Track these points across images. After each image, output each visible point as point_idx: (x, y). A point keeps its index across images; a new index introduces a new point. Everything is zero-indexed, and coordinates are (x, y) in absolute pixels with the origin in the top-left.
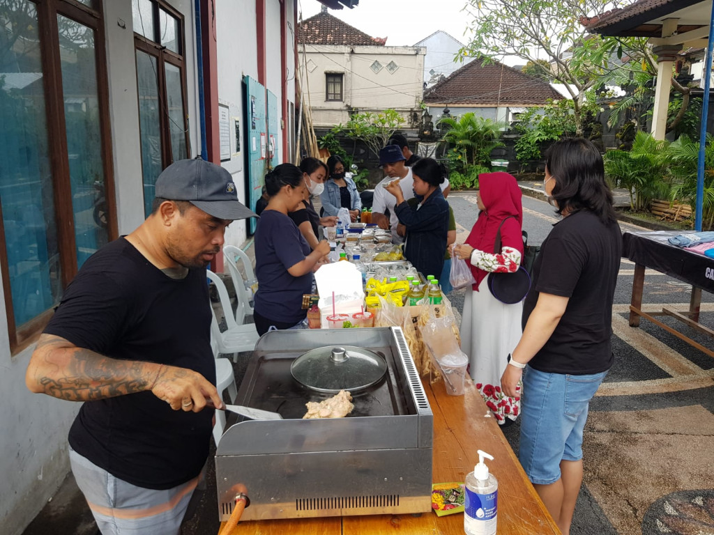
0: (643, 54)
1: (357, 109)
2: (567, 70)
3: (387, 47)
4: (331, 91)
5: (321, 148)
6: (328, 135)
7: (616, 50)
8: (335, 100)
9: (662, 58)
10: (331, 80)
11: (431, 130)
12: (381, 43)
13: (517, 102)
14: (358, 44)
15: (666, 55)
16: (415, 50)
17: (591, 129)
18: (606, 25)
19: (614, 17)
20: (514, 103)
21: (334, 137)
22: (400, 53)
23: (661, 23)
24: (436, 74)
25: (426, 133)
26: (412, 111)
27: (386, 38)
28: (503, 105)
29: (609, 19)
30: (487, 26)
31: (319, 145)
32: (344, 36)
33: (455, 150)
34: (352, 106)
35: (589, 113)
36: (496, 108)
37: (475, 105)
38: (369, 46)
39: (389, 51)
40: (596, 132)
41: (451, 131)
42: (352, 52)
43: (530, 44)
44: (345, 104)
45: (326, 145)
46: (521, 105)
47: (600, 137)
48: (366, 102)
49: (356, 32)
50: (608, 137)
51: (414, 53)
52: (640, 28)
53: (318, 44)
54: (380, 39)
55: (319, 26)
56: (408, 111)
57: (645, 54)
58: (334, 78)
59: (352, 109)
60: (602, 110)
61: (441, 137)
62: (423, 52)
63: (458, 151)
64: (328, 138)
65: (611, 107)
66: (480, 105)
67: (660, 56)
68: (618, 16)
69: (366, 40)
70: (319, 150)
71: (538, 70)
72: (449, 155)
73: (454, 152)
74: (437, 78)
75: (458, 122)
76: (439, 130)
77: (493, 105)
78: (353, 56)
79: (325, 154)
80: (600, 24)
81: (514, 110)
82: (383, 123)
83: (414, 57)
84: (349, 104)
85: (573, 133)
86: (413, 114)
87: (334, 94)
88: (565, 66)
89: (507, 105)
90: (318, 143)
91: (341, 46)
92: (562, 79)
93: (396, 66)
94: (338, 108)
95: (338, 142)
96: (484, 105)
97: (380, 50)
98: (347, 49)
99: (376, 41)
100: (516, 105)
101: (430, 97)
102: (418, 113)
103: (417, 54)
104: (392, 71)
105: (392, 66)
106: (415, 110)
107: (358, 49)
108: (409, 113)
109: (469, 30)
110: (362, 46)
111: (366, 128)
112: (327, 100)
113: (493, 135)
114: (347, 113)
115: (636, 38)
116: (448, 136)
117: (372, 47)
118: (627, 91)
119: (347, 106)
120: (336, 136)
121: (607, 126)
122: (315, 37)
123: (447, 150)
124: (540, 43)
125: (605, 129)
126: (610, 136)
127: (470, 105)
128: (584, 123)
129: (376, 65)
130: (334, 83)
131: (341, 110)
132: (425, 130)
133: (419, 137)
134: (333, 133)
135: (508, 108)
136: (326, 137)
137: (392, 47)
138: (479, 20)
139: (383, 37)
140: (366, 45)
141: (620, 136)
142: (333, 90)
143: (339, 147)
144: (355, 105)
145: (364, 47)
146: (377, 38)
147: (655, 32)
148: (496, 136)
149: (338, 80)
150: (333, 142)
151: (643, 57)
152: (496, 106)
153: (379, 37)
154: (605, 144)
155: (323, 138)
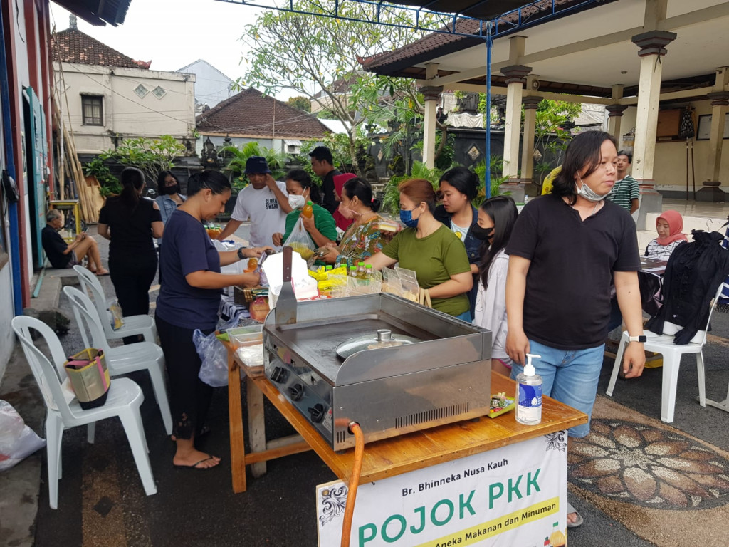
0: (408, 94)
1: (121, 134)
2: (341, 106)
3: (153, 71)
4: (89, 113)
5: (88, 175)
6: (95, 161)
7: (388, 88)
8: (93, 124)
9: (427, 98)
10: (88, 102)
11: (215, 158)
12: (145, 67)
13: (291, 135)
14: (118, 66)
15: (431, 95)
16: (184, 76)
17: (364, 161)
18: (380, 65)
19: (385, 58)
20: (288, 135)
21: (103, 163)
22: (168, 78)
23: (425, 67)
24: (199, 103)
25: (209, 160)
26: (184, 139)
27: (150, 62)
28: (277, 137)
29: (382, 60)
30: (263, 57)
31: (85, 172)
32: (100, 55)
33: (241, 178)
34: (115, 132)
35: (361, 147)
36: (272, 139)
37: (250, 136)
38: (131, 69)
39: (155, 75)
40: (370, 164)
41: (236, 160)
42: (112, 74)
43: (304, 78)
44: (107, 129)
45: (93, 173)
46: (296, 138)
47: (373, 168)
48: (131, 127)
49: (115, 53)
50: (380, 168)
51: (182, 79)
52: (408, 70)
53: (69, 62)
54: (143, 62)
55: (68, 43)
56: (180, 139)
57: (411, 93)
58: (91, 100)
59: (115, 134)
60: (373, 143)
61: (225, 165)
62: (192, 79)
63: (244, 180)
64: (95, 165)
65: (381, 141)
66: (255, 136)
67: (426, 95)
68: (389, 57)
69: (127, 63)
70: (85, 178)
71: (300, 106)
72: (235, 184)
73: (240, 181)
74: (201, 108)
75: (241, 151)
76: (222, 158)
77: (269, 137)
78: (113, 78)
79: (93, 182)
80: (374, 64)
81: (289, 143)
82: (161, 150)
83: (184, 83)
84: (111, 130)
85: (350, 165)
86: (186, 142)
87: (93, 118)
88: (339, 101)
89: (282, 137)
90: (84, 170)
91: (98, 66)
92: (337, 113)
93: (164, 92)
94: (99, 133)
95: (108, 169)
96: (259, 137)
97: (144, 73)
98: (106, 70)
99: (139, 64)
100: (290, 138)
101: (201, 126)
102: (191, 142)
103: (185, 81)
104: (159, 97)
105: (159, 91)
106: (188, 138)
107: (118, 71)
108: (182, 141)
109: (244, 60)
110: (123, 68)
111: (142, 155)
112: (84, 123)
113: (277, 164)
114: (110, 139)
115: (404, 79)
116: (232, 164)
117: (135, 70)
118: (393, 128)
119: (109, 131)
120: (105, 162)
121: (378, 159)
122: (65, 54)
123: (232, 178)
124: (316, 78)
125: (376, 162)
126: (382, 167)
127: (246, 136)
128: (358, 155)
129: (141, 89)
130: (92, 106)
131: (102, 136)
132: (208, 158)
133: (202, 165)
134: (101, 159)
135: (283, 140)
136: (93, 164)
137: (158, 72)
138: (254, 51)
139: (146, 60)
140: (127, 67)
141: (392, 168)
142: (90, 113)
143: (110, 175)
144: (118, 129)
145: (126, 69)
146: (140, 61)
147: (420, 75)
148: (281, 165)
149: (96, 102)
150: (101, 169)
151: (408, 96)
152: (271, 137)
153: (141, 60)
154: (378, 175)
155: (89, 164)
